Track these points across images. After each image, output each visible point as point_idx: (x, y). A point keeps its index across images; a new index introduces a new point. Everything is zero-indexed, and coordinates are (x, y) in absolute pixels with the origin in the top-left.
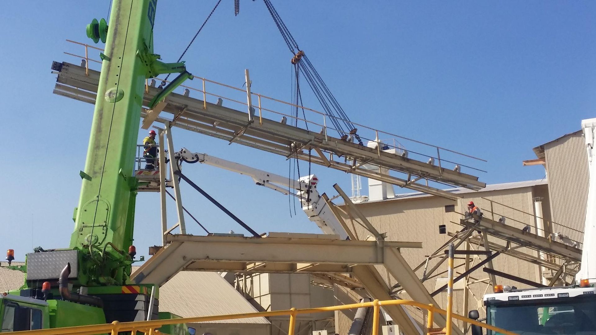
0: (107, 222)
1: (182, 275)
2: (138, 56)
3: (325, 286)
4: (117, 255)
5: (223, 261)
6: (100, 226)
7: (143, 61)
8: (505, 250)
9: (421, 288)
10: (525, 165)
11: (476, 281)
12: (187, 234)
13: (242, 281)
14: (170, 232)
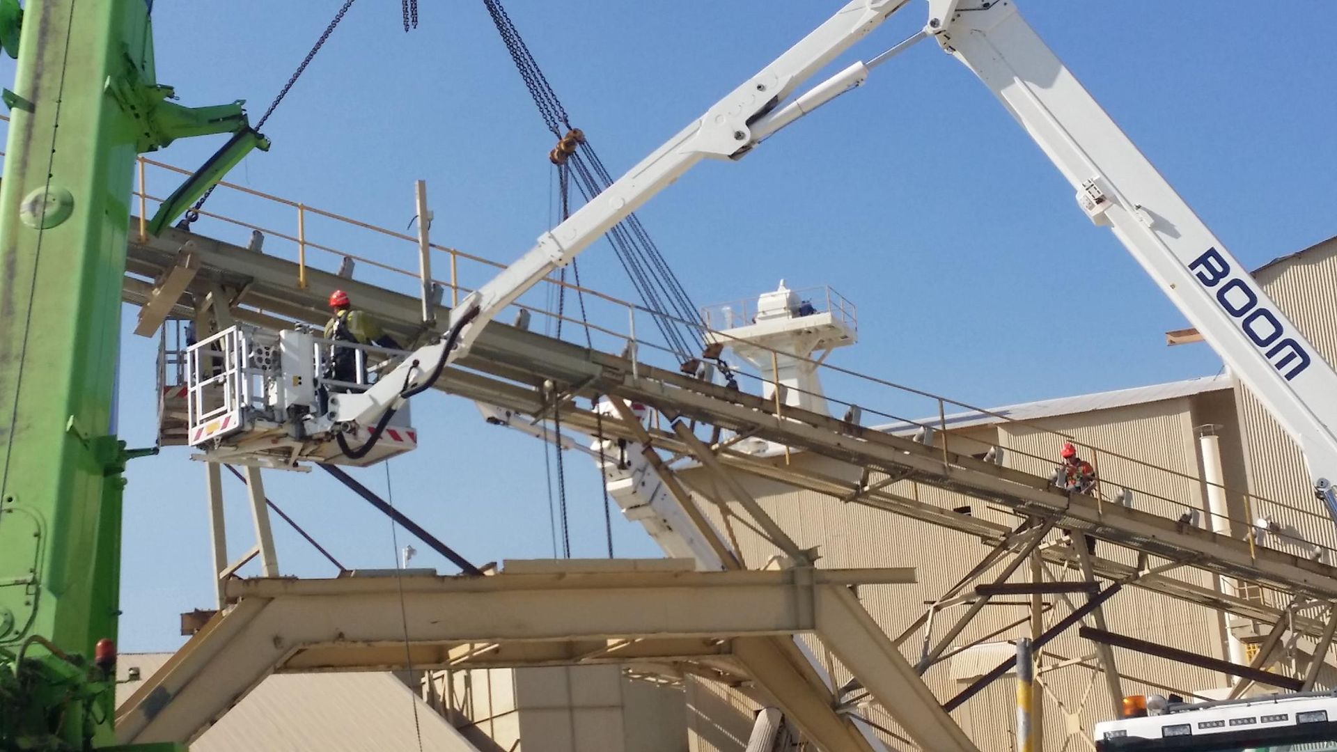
0: (38, 570)
1: (275, 684)
2: (108, 93)
3: (660, 681)
4: (64, 669)
5: (384, 644)
6: (17, 583)
7: (124, 106)
8: (1132, 577)
9: (916, 691)
10: (1172, 342)
11: (1062, 663)
12: (282, 575)
13: (441, 679)
14: (235, 573)
